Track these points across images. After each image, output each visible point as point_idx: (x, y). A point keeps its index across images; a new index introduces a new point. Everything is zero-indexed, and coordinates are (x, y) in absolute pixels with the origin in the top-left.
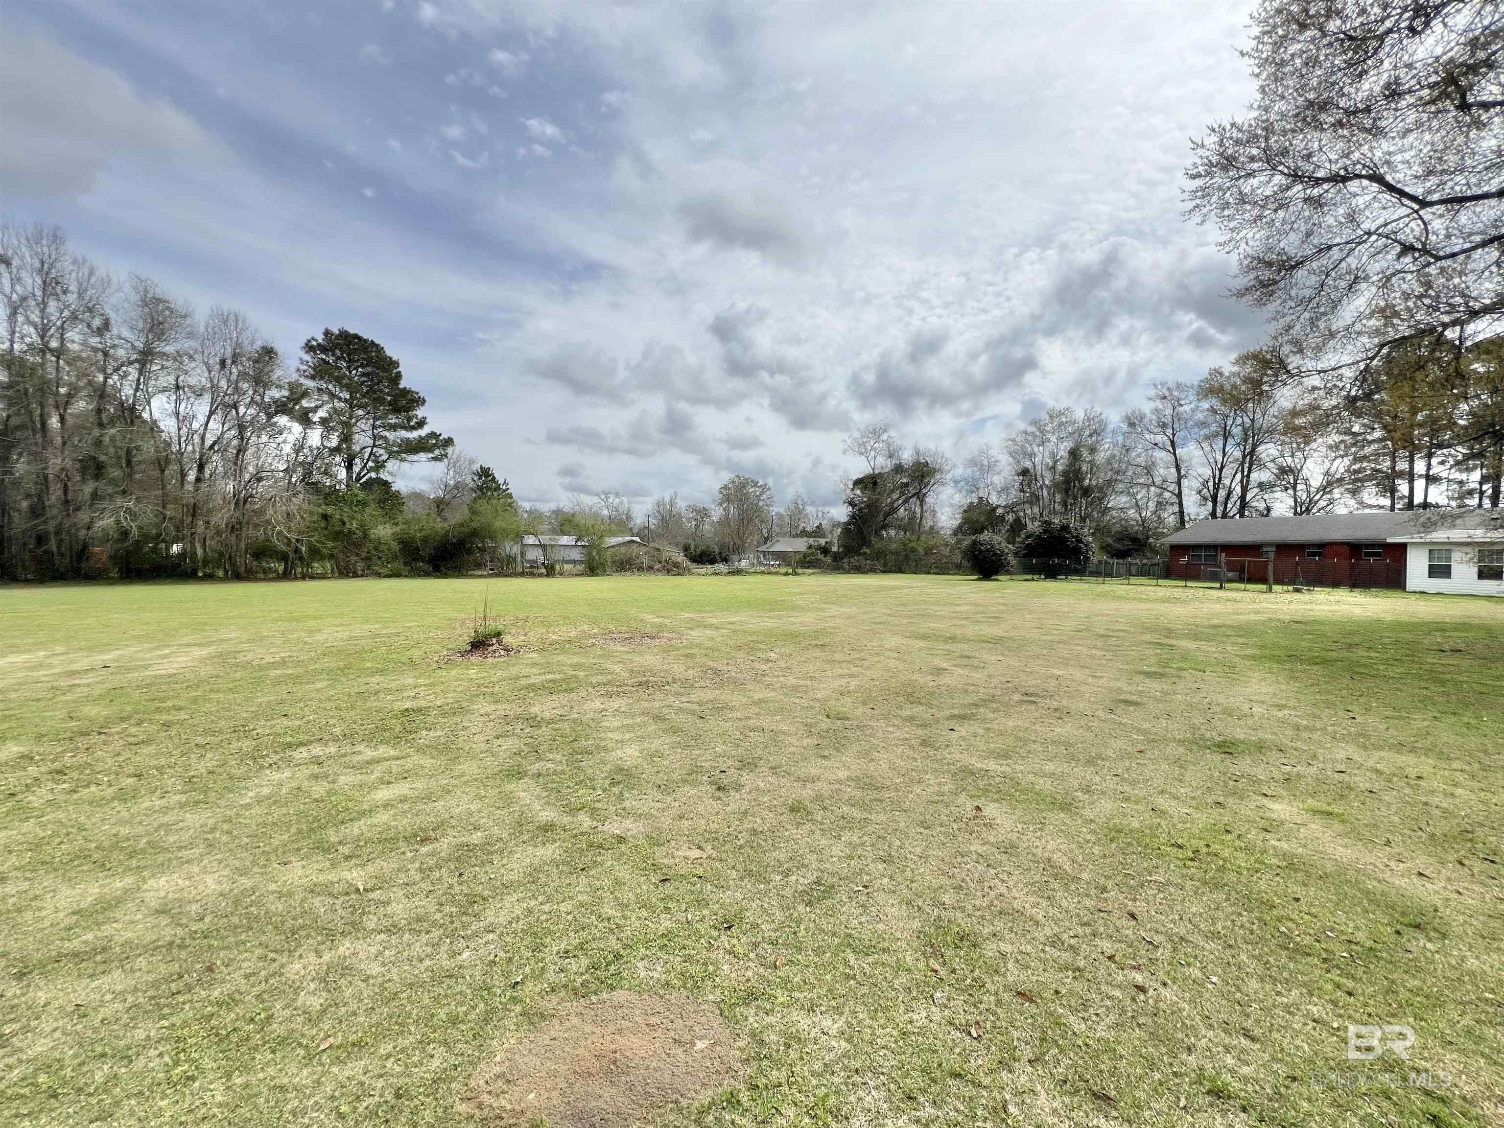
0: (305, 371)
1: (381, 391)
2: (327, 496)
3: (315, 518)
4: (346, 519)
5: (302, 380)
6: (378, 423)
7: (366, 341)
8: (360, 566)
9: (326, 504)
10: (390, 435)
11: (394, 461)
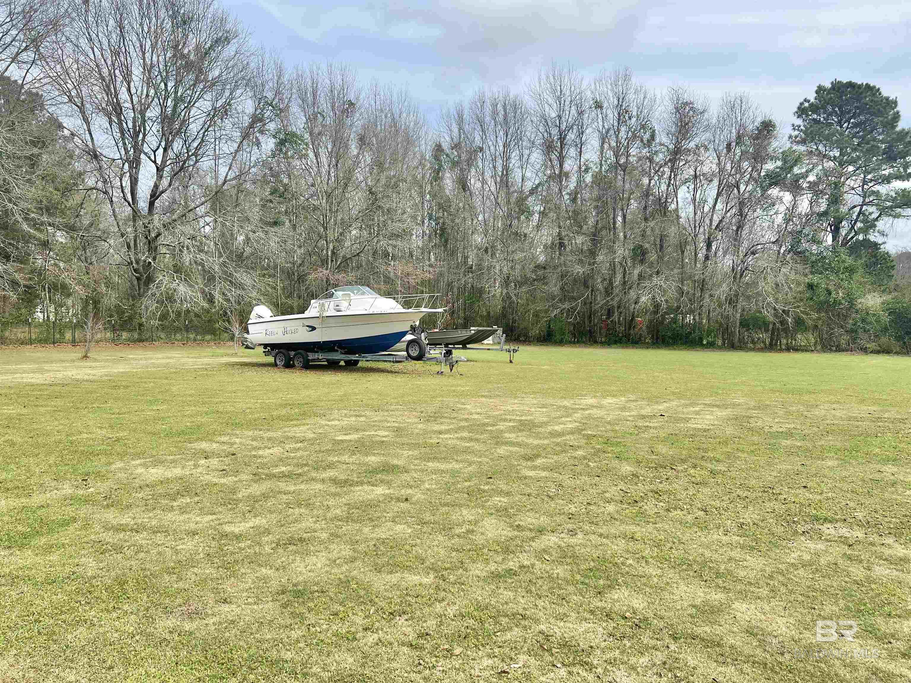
0: (796, 137)
1: (874, 139)
2: (813, 264)
3: (800, 289)
4: (831, 287)
5: (795, 147)
6: (869, 177)
7: (860, 86)
8: (844, 340)
9: (812, 273)
10: (883, 189)
11: (886, 219)
